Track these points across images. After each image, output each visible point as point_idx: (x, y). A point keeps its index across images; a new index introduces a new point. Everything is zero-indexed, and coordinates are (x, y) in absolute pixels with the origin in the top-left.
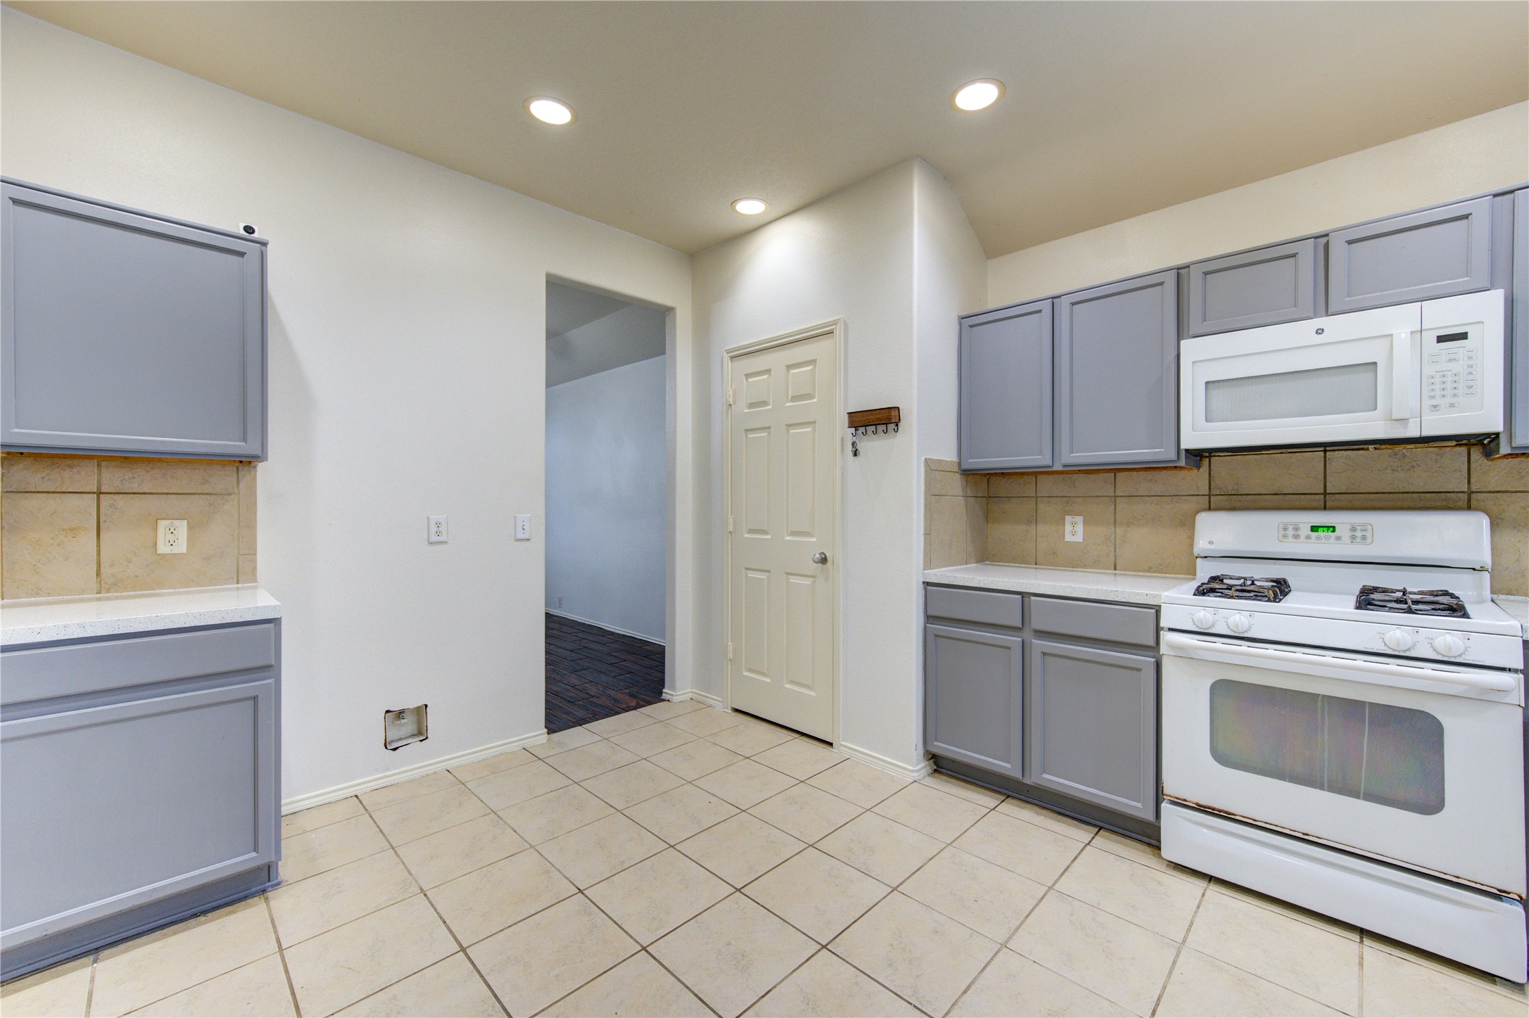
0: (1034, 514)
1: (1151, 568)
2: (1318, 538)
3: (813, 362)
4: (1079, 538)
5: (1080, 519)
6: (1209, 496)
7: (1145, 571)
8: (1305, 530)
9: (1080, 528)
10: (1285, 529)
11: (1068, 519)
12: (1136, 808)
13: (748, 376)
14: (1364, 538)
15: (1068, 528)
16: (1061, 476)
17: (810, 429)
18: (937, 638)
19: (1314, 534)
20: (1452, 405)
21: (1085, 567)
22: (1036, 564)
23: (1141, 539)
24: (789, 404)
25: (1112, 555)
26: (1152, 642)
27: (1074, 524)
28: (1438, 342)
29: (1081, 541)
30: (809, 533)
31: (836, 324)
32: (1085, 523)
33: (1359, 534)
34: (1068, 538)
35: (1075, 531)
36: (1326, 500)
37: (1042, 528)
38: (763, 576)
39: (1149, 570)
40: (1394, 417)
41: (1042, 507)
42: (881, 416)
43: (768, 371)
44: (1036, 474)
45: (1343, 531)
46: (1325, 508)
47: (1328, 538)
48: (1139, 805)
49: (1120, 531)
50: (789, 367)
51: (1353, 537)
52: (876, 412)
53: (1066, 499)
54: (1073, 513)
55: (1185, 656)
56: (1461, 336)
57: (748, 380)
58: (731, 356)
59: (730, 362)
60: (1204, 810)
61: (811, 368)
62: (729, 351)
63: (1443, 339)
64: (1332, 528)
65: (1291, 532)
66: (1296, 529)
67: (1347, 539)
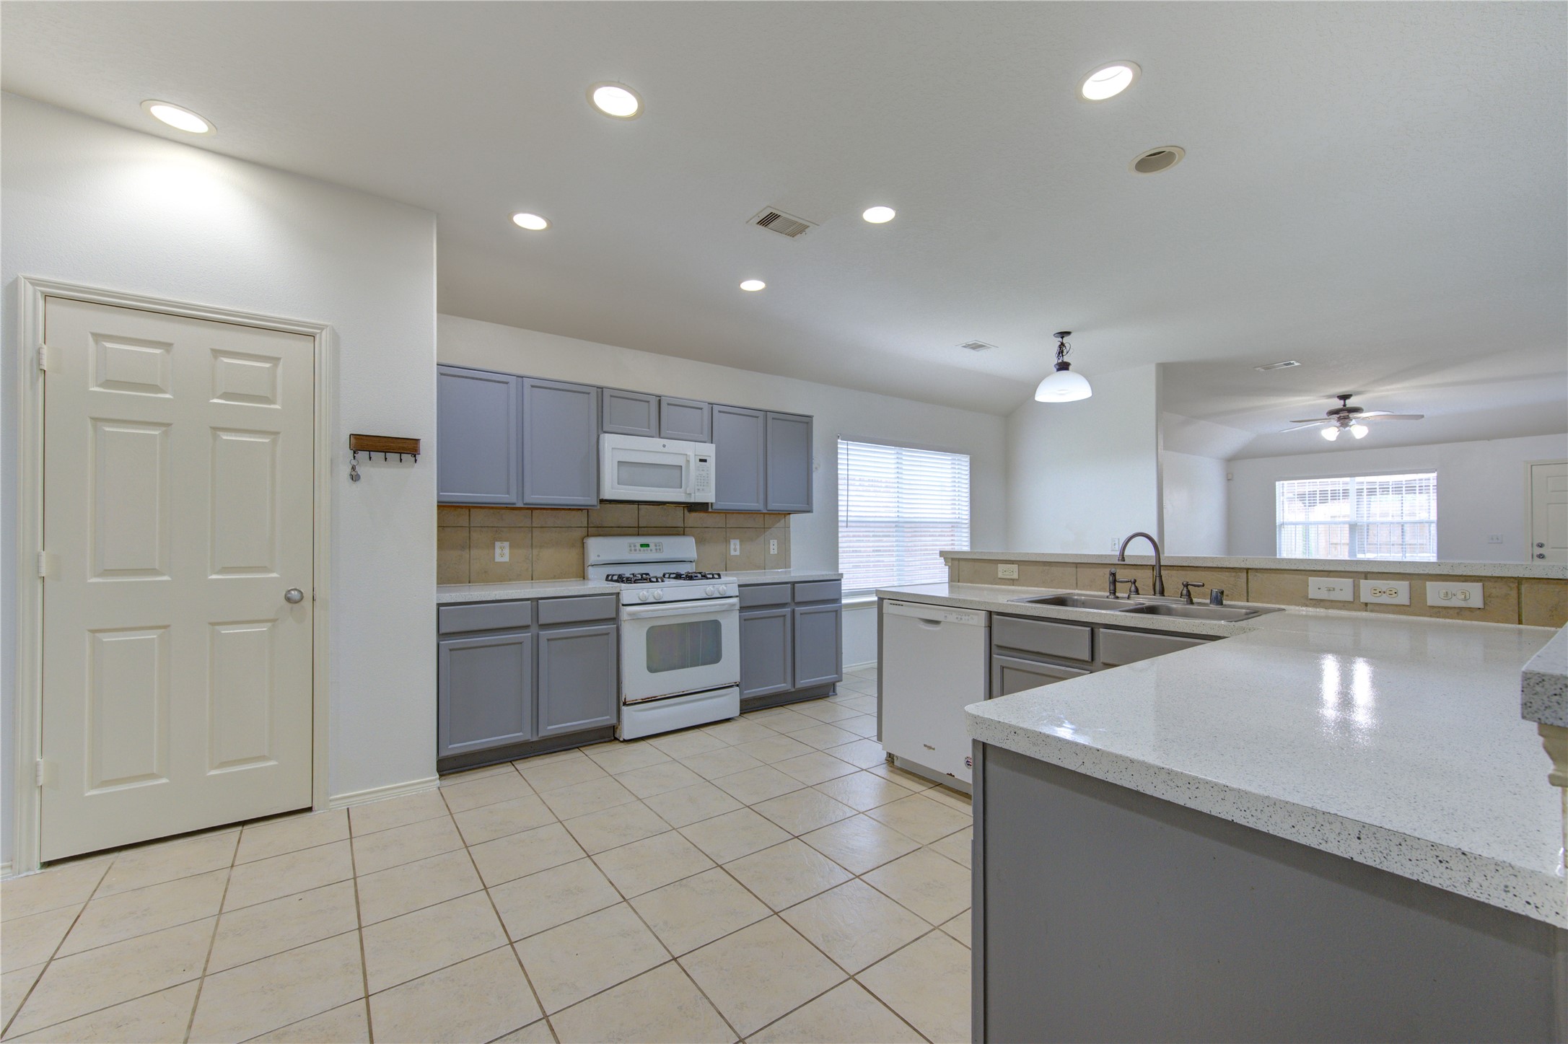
0: (468, 542)
1: (555, 576)
2: (644, 550)
3: (275, 360)
4: (506, 559)
5: (507, 544)
6: (588, 527)
7: (551, 578)
8: (638, 547)
9: (507, 551)
10: (630, 546)
11: (498, 544)
12: (607, 720)
13: (98, 337)
14: (660, 549)
15: (498, 551)
16: (491, 511)
17: (267, 441)
18: (452, 652)
19: (642, 548)
20: (703, 490)
21: (510, 580)
22: (469, 583)
23: (550, 556)
24: (216, 401)
25: (530, 570)
26: (614, 616)
27: (502, 548)
28: (699, 461)
29: (508, 560)
30: (265, 567)
32: (511, 547)
33: (658, 548)
34: (498, 559)
35: (503, 553)
36: (638, 531)
37: (474, 552)
38: (153, 635)
39: (554, 577)
40: (687, 493)
41: (475, 535)
43: (167, 346)
44: (469, 508)
45: (652, 546)
46: (638, 535)
47: (647, 550)
48: (608, 717)
49: (535, 551)
50: (217, 353)
51: (656, 549)
53: (495, 529)
54: (501, 540)
55: (635, 618)
56: (705, 461)
57: (96, 342)
58: (42, 292)
59: (41, 303)
60: (644, 701)
61: (267, 365)
62: (35, 283)
63: (701, 460)
64: (648, 545)
65: (633, 548)
66: (635, 546)
67: (654, 550)
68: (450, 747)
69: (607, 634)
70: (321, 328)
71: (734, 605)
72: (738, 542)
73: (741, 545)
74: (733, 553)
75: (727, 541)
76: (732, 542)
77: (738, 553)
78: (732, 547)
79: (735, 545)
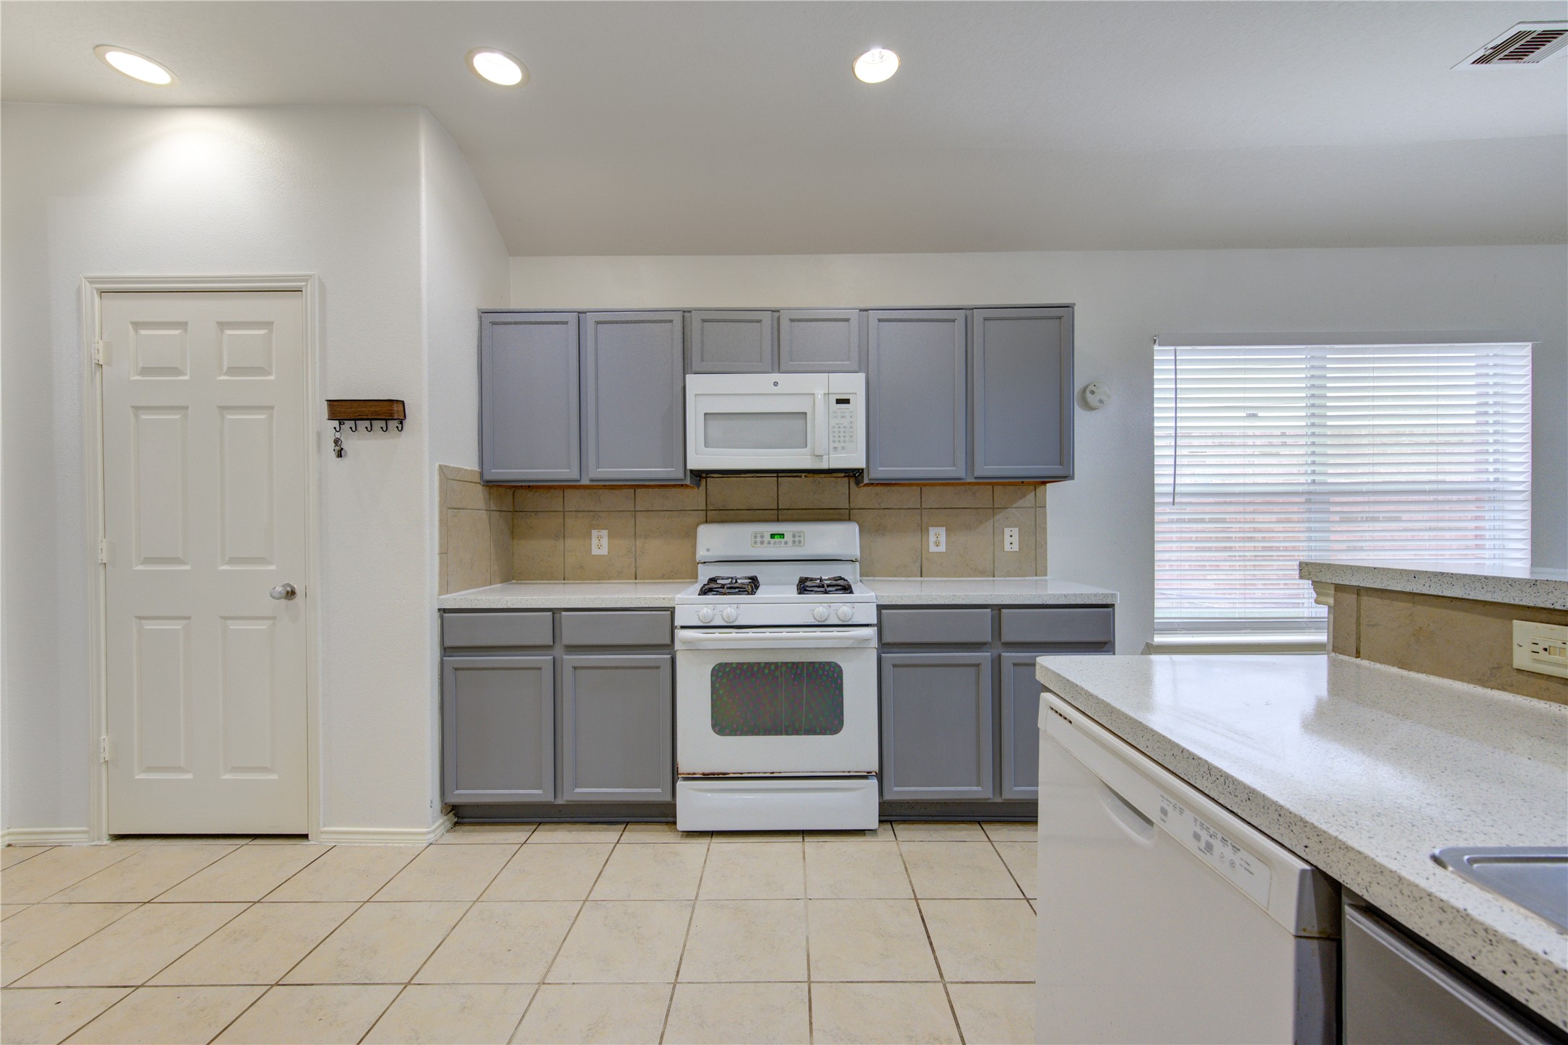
0: (562, 529)
1: (664, 575)
2: (775, 543)
3: (268, 325)
4: (604, 551)
5: (605, 533)
6: (706, 511)
7: (660, 578)
8: (767, 537)
9: (605, 542)
10: (756, 537)
11: (594, 533)
12: (660, 795)
13: (137, 325)
14: (800, 542)
15: (594, 541)
16: (588, 491)
17: (263, 417)
18: (458, 672)
19: (773, 540)
20: (843, 448)
21: (610, 578)
22: (564, 580)
23: (657, 549)
24: (223, 378)
25: (633, 566)
26: (668, 641)
27: (599, 538)
28: (837, 403)
29: (607, 554)
30: (264, 558)
31: (307, 281)
32: (610, 536)
33: (797, 539)
34: (595, 551)
35: (600, 544)
36: (778, 514)
37: (569, 542)
38: (177, 626)
39: (663, 577)
40: (816, 453)
41: (569, 522)
42: (378, 409)
43: (182, 325)
44: (563, 488)
45: (788, 537)
46: (778, 521)
47: (780, 543)
48: (659, 790)
49: (639, 543)
50: (223, 325)
51: (794, 542)
52: (371, 403)
53: (592, 513)
54: (598, 527)
55: (694, 648)
56: (847, 401)
57: (136, 331)
58: (97, 289)
59: (97, 298)
60: (707, 777)
61: (263, 332)
62: (92, 281)
63: (839, 401)
64: (782, 535)
65: (759, 539)
66: (762, 537)
67: (790, 543)
68: (457, 792)
69: (658, 668)
70: (306, 279)
71: (867, 640)
72: (942, 531)
73: (948, 535)
74: (933, 548)
75: (923, 530)
76: (932, 531)
77: (942, 548)
78: (932, 538)
79: (937, 536)
